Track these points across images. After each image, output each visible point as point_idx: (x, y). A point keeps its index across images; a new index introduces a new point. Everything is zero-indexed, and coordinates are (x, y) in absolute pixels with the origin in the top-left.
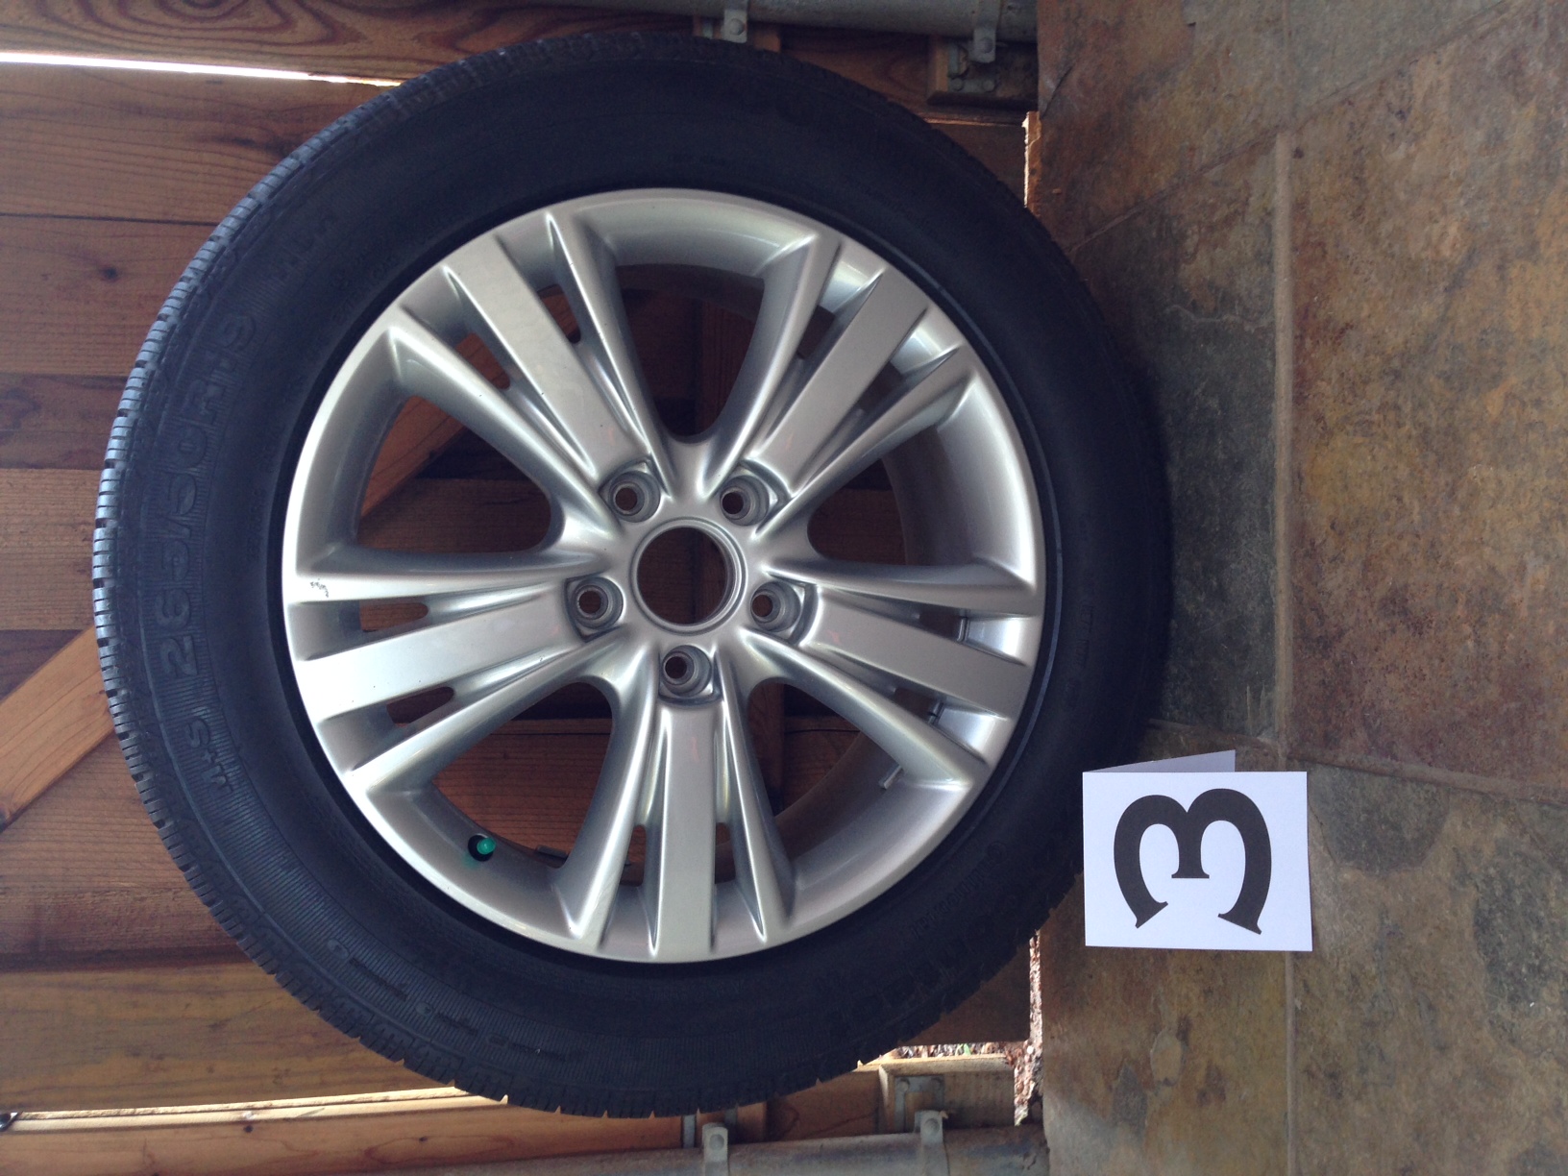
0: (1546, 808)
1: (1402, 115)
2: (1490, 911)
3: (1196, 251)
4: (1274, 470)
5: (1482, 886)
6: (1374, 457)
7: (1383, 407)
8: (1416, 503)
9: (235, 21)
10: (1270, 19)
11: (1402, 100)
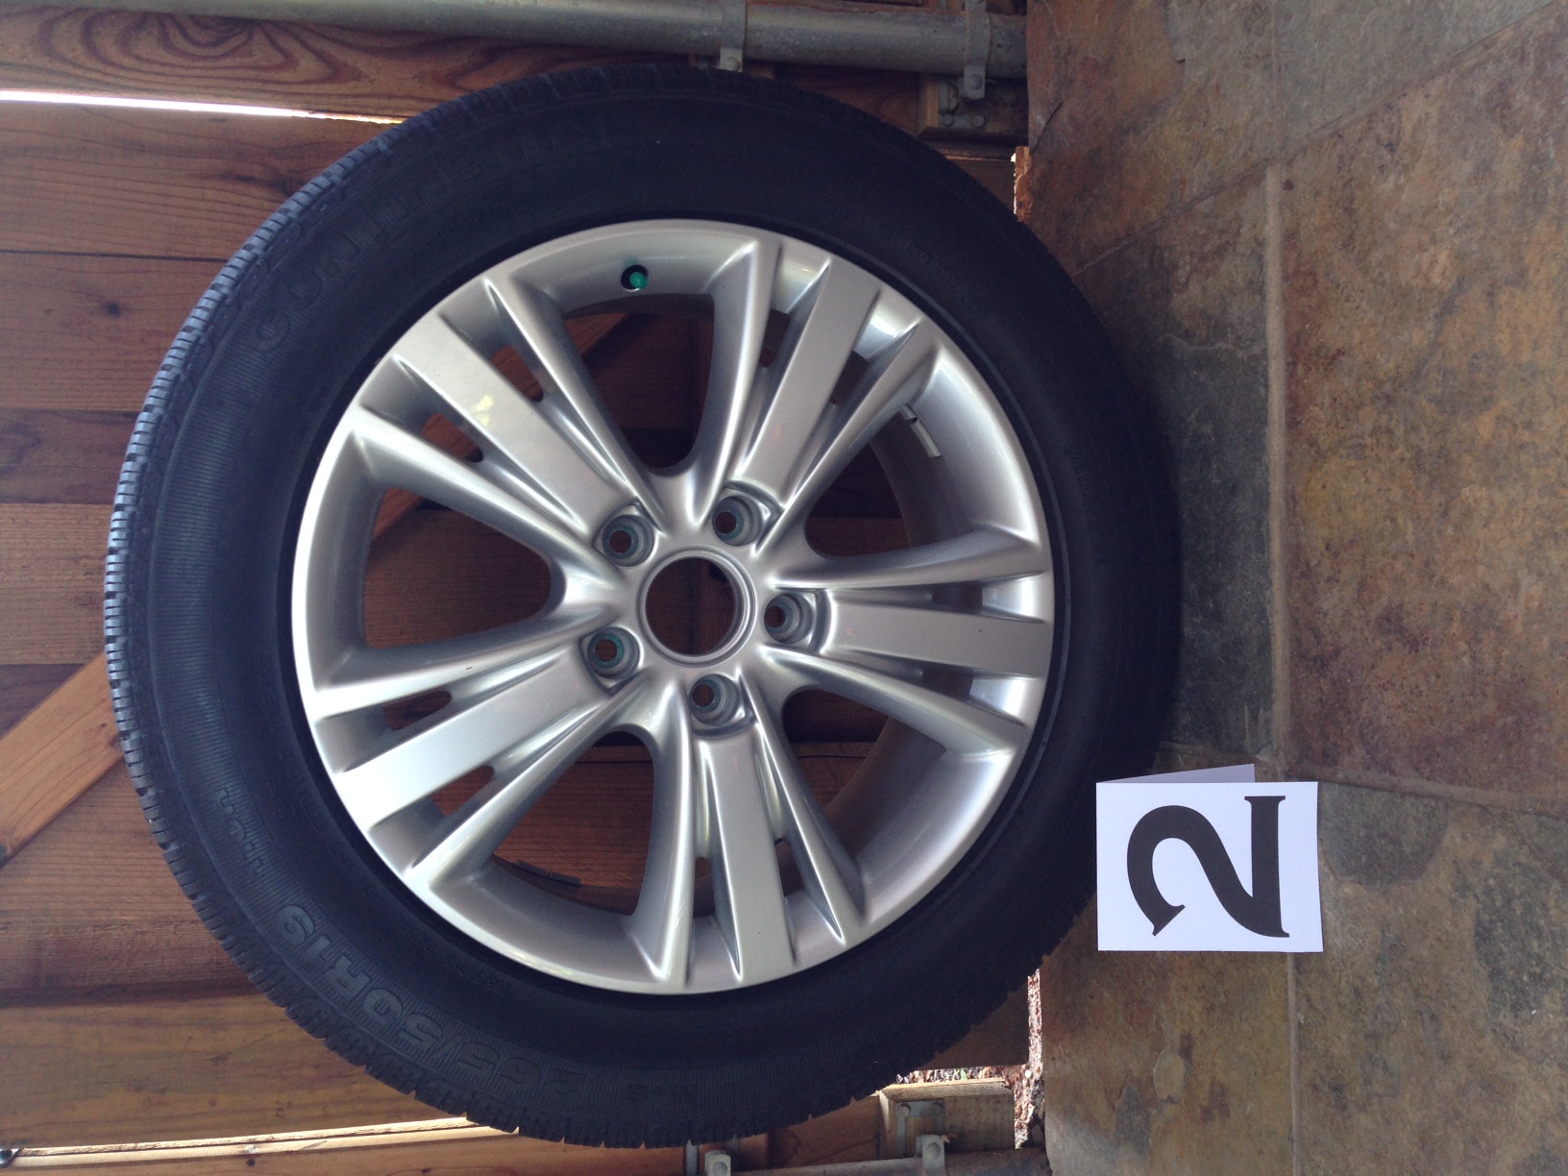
0: (1544, 819)
1: (1391, 147)
2: (1491, 921)
3: (1188, 281)
4: (1268, 494)
5: (1482, 897)
6: (1367, 481)
7: (1376, 431)
8: (1410, 524)
9: (238, 61)
10: (1260, 55)
11: (1391, 132)
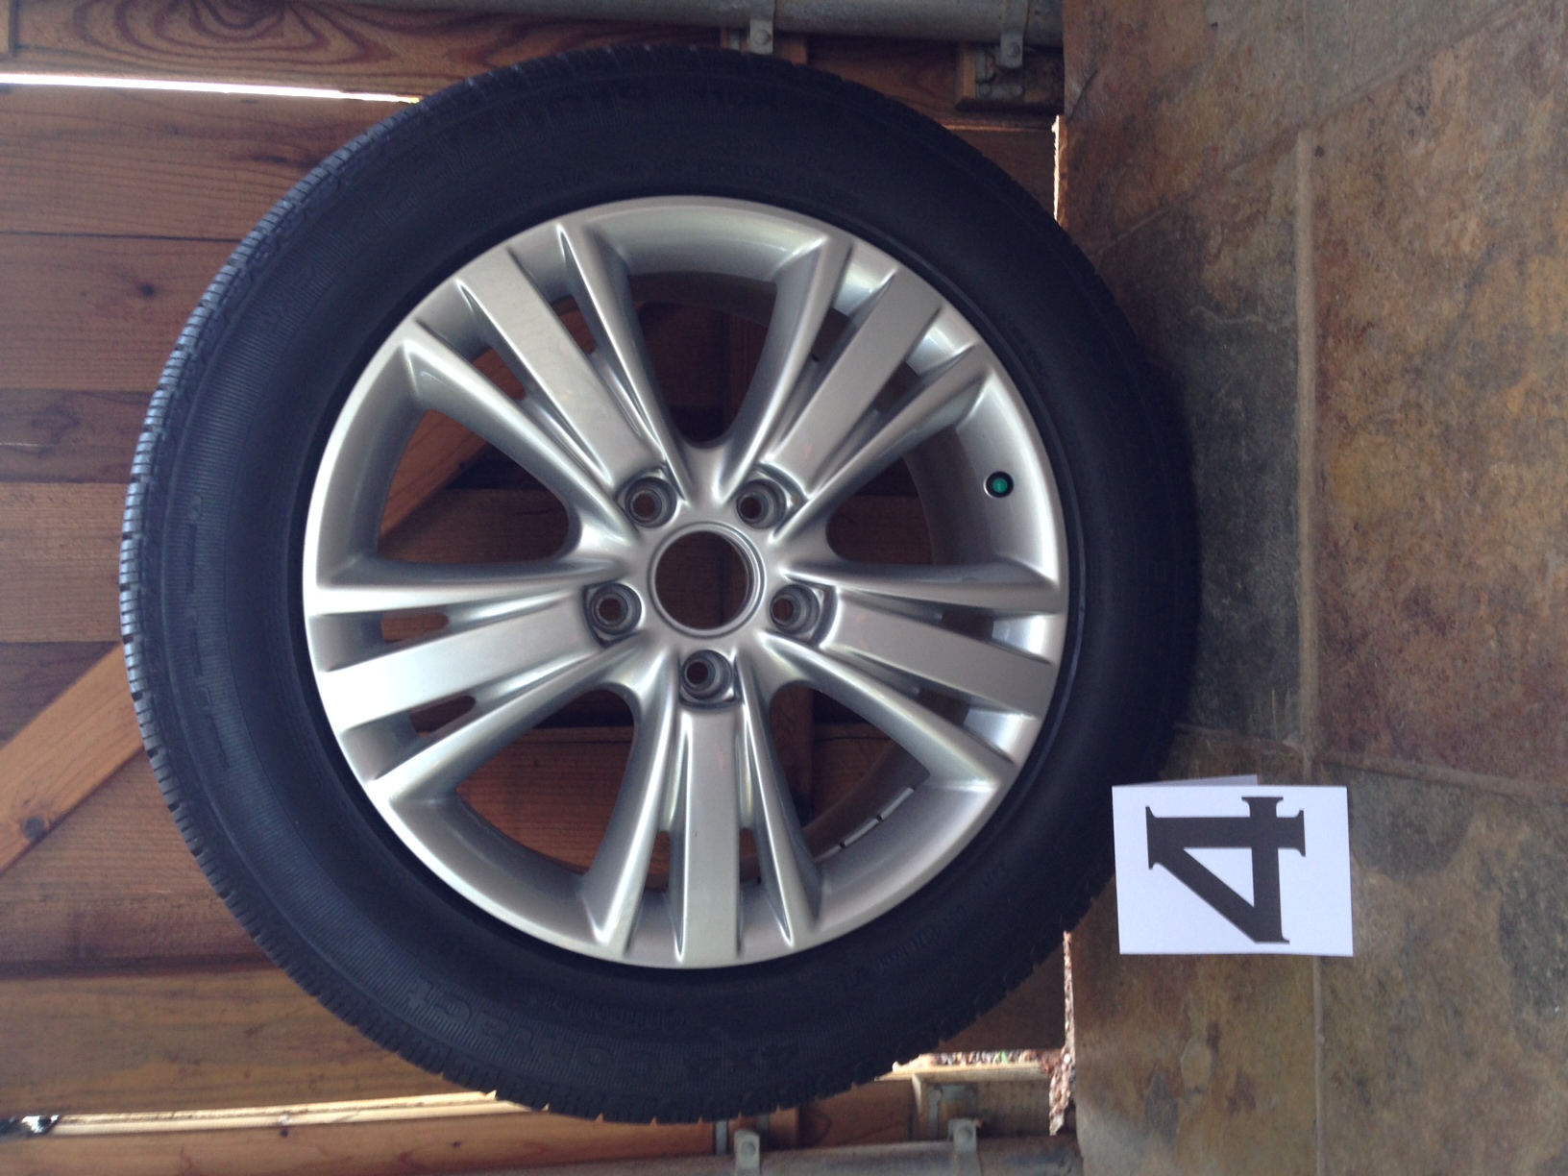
1: (1421, 111)
2: (1515, 915)
3: (1219, 251)
4: (1297, 471)
5: (1507, 890)
6: (1396, 457)
7: (1405, 406)
8: (1438, 503)
9: (269, 41)
10: (1291, 17)
11: (1421, 94)
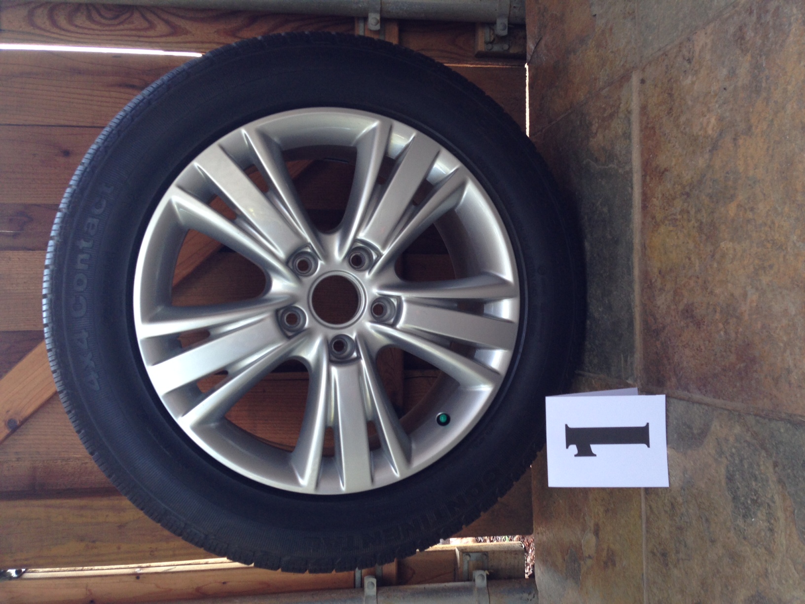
0: (758, 418)
1: (689, 61)
2: (733, 471)
3: (597, 132)
4: (632, 244)
5: (729, 458)
6: (678, 238)
7: (682, 211)
8: (697, 261)
9: (126, 26)
10: (630, 12)
11: (689, 53)
